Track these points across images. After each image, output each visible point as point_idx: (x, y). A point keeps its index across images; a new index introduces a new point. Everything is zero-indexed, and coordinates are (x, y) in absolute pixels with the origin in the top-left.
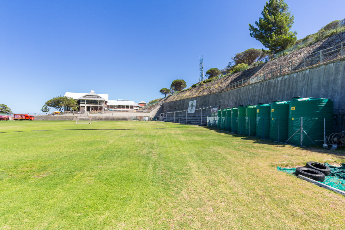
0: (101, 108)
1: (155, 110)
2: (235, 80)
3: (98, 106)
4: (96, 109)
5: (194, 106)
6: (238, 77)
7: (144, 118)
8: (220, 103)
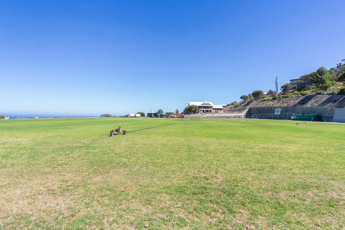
0: (210, 111)
1: (245, 112)
2: (302, 100)
3: (209, 109)
4: (207, 111)
5: (279, 111)
6: (304, 99)
7: (241, 117)
8: (295, 111)
